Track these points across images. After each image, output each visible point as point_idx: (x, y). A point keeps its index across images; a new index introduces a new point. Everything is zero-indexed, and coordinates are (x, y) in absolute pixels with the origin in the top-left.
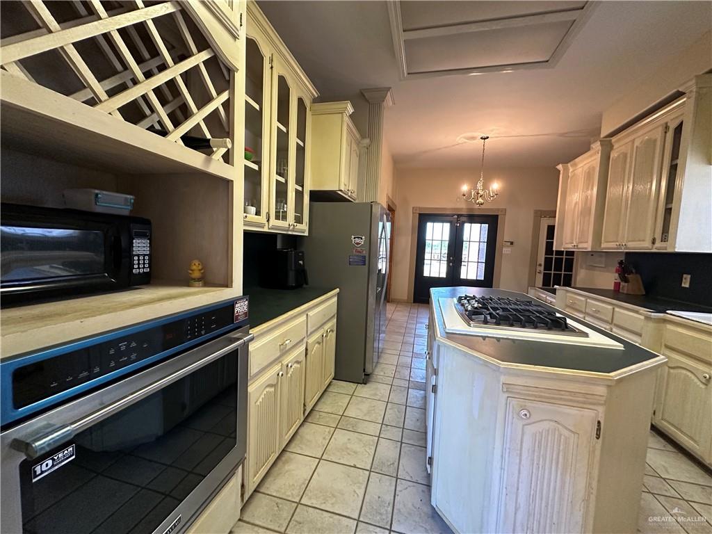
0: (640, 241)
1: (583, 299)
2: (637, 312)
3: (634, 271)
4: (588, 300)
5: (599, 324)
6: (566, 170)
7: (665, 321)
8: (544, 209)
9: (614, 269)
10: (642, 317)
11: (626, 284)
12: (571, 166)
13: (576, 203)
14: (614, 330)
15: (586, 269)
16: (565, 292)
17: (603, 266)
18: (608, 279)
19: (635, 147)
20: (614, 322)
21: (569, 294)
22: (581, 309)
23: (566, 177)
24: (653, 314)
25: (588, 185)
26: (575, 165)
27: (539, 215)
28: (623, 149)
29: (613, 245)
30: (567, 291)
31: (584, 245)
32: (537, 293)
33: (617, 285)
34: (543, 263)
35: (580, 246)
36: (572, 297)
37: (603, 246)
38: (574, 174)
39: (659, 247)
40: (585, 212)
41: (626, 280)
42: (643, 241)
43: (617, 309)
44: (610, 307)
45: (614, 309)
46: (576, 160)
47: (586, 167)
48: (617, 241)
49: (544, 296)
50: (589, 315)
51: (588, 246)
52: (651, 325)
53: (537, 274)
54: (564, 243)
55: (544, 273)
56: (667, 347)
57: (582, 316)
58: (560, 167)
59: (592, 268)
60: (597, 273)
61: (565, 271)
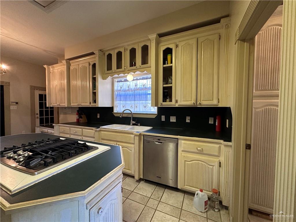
0: (85, 103)
1: (68, 128)
2: (92, 130)
3: (83, 114)
4: (71, 128)
5: (77, 137)
6: (49, 69)
7: (100, 131)
8: (36, 86)
9: (76, 114)
10: (94, 131)
11: (82, 119)
12: (52, 67)
13: (56, 85)
14: (84, 138)
15: (63, 114)
16: (58, 126)
17: (70, 113)
18: (74, 118)
19: (80, 68)
20: (83, 135)
21: (60, 127)
22: (68, 133)
23: (49, 72)
24: (97, 129)
25: (61, 78)
26: (53, 67)
27: (33, 88)
28: (75, 67)
29: (76, 104)
30: (60, 126)
31: (63, 104)
32: (41, 129)
33: (78, 120)
34: (39, 113)
35: (61, 104)
36: (63, 128)
37: (71, 105)
38: (54, 72)
39: (93, 105)
40: (62, 90)
41: (81, 118)
42: (87, 103)
43: (84, 130)
44: (81, 129)
45: (82, 130)
46: (54, 65)
47: (59, 70)
48: (77, 103)
49: (46, 130)
50: (72, 134)
51: (66, 105)
52: (97, 133)
53: (36, 119)
54: (52, 104)
55: (40, 118)
56: (102, 139)
57: (69, 135)
58: (45, 66)
59: (65, 113)
60: (68, 116)
61: (50, 116)
